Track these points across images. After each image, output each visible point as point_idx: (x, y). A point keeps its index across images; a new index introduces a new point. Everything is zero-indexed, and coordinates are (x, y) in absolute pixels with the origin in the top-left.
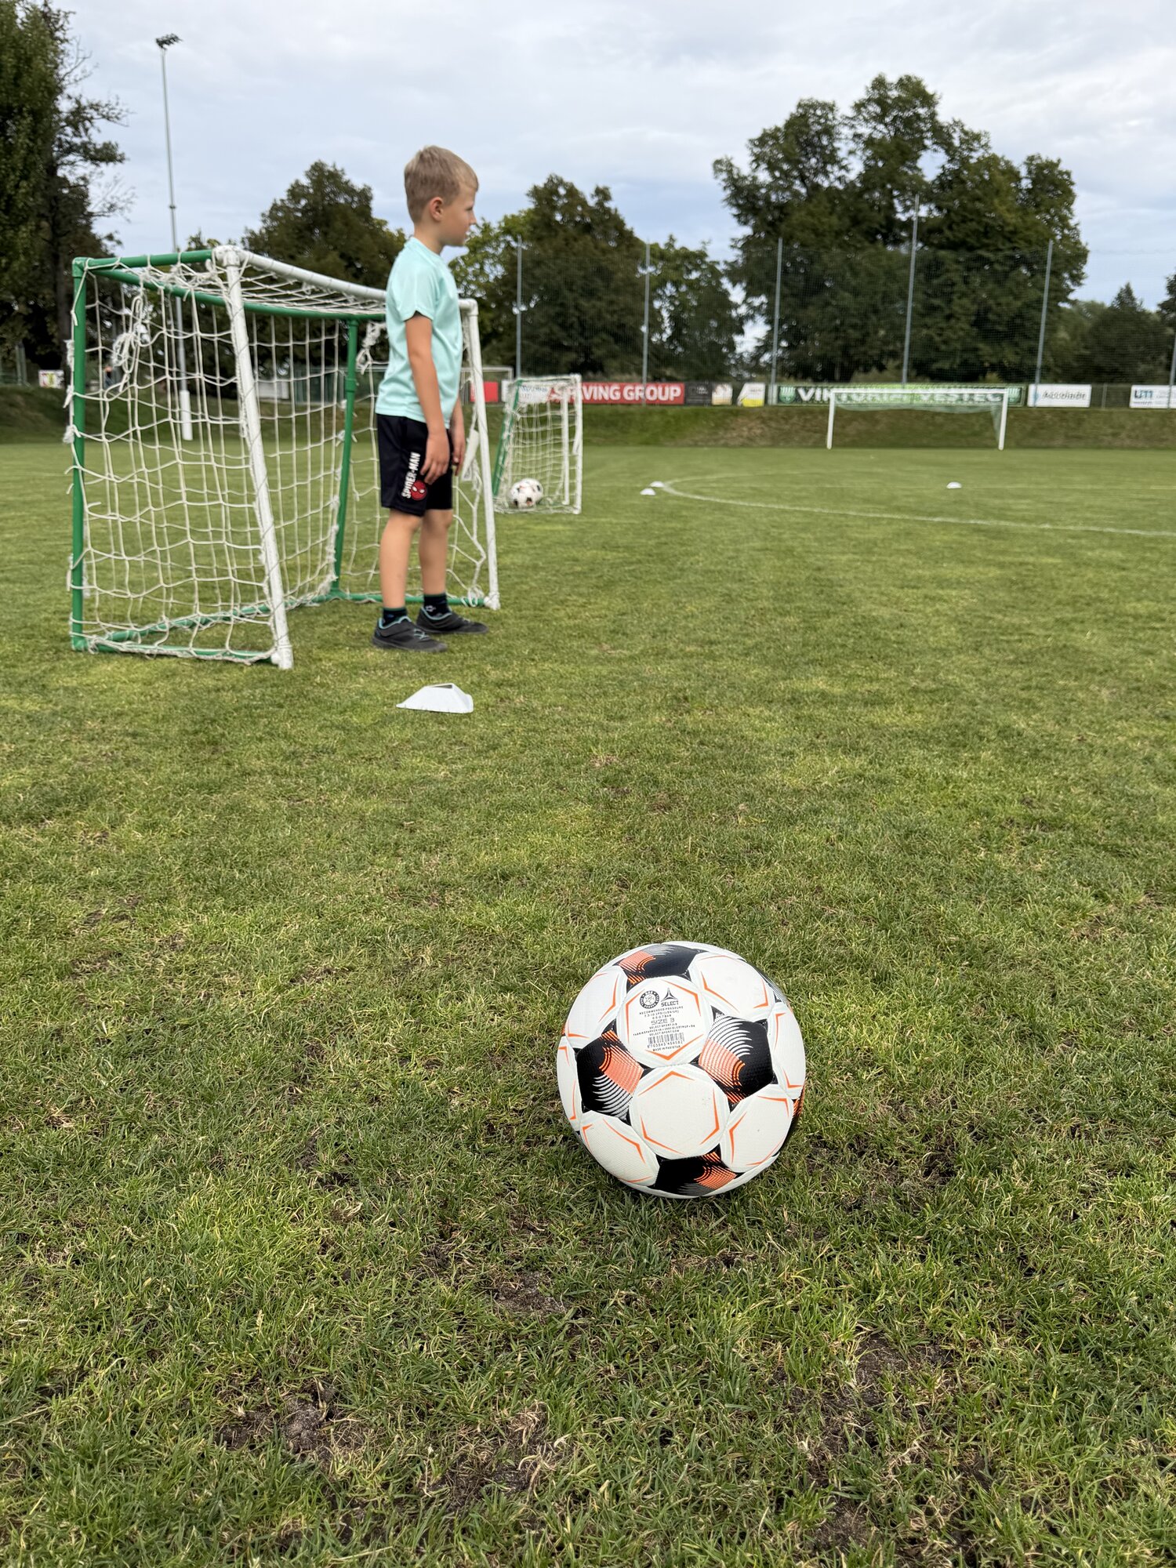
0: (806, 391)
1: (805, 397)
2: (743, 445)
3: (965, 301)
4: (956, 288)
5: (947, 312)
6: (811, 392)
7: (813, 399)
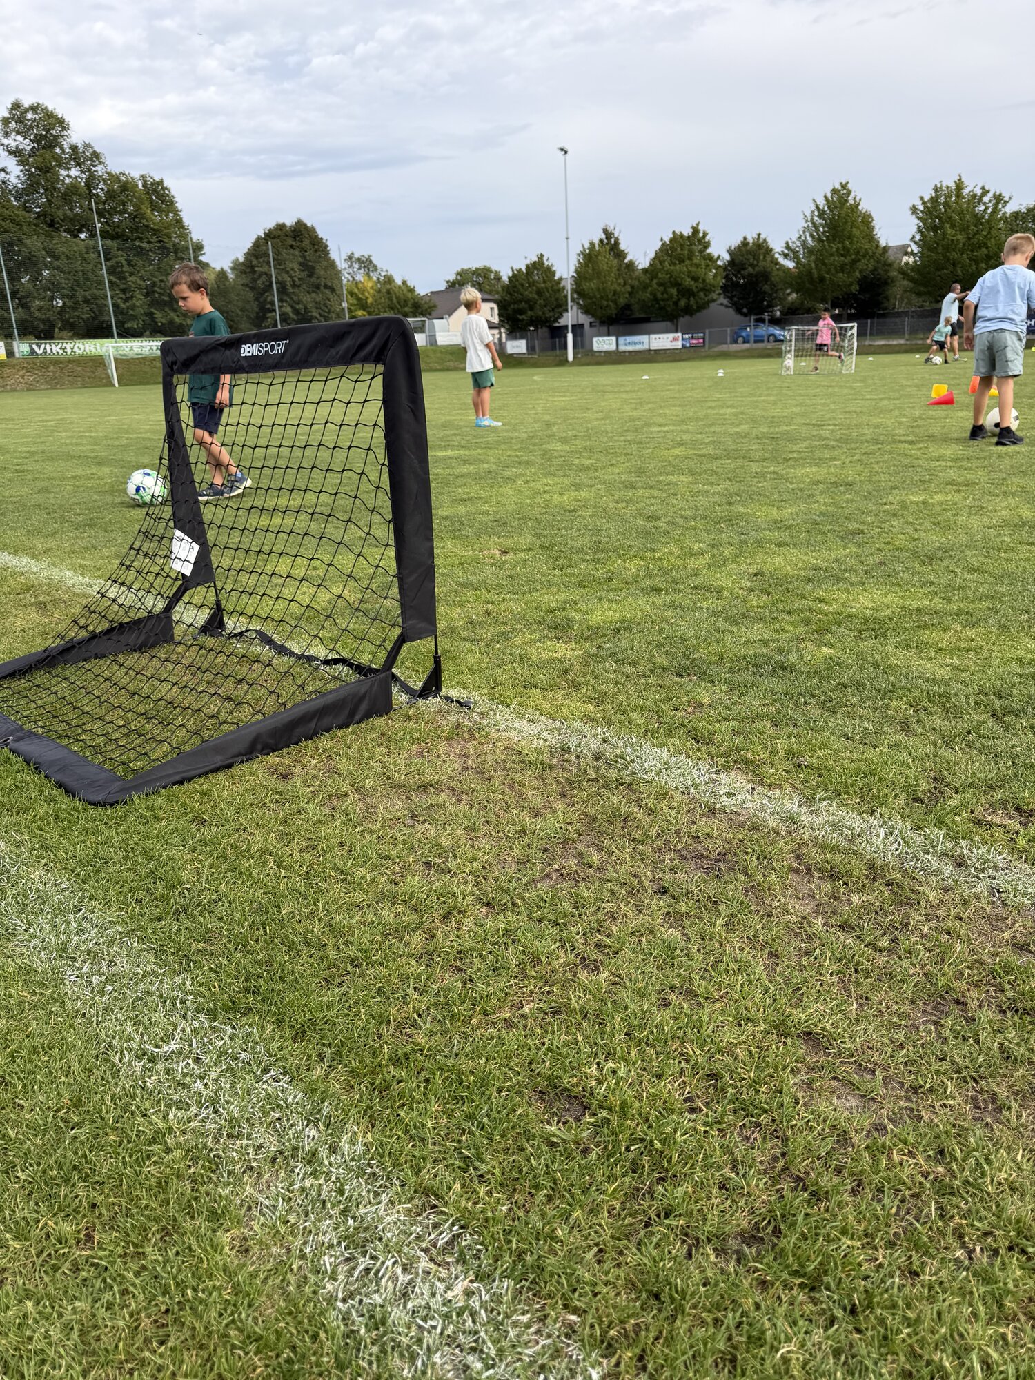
0: (39, 347)
1: (40, 352)
2: (28, 390)
3: (133, 278)
4: (124, 269)
5: (122, 286)
6: (43, 346)
7: (45, 352)
